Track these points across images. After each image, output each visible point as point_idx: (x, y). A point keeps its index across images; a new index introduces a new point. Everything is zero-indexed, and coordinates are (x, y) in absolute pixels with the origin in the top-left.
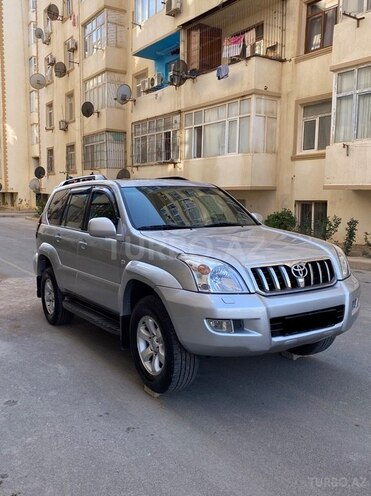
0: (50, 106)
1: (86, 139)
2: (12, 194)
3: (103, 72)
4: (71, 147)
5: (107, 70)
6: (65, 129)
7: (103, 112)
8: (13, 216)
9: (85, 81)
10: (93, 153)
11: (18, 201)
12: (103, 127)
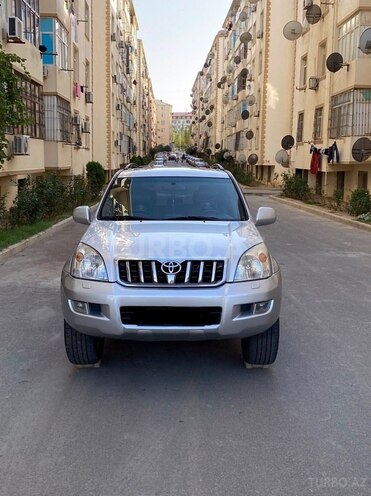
0: (305, 59)
1: (334, 99)
2: (270, 167)
3: (356, 13)
4: (319, 110)
5: (360, 10)
6: (315, 88)
7: (353, 64)
8: (261, 195)
9: (339, 26)
10: (340, 116)
11: (273, 177)
12: (352, 84)
